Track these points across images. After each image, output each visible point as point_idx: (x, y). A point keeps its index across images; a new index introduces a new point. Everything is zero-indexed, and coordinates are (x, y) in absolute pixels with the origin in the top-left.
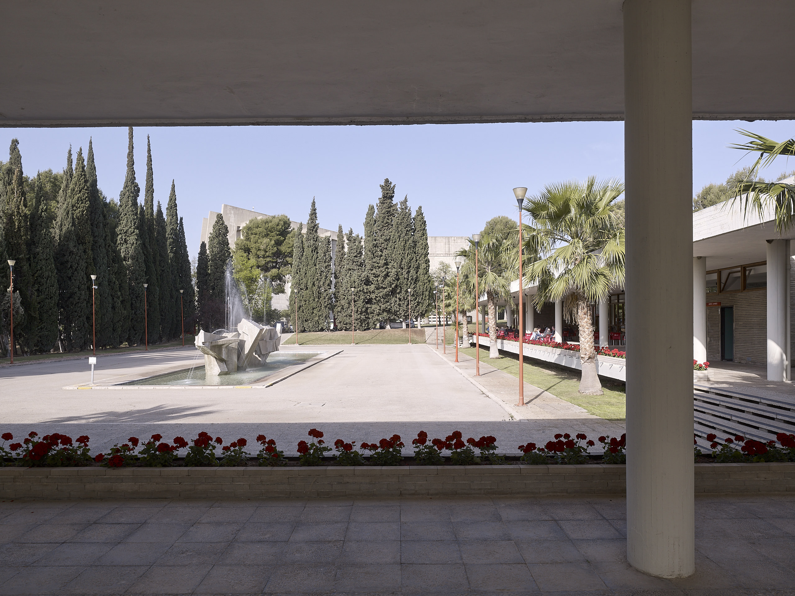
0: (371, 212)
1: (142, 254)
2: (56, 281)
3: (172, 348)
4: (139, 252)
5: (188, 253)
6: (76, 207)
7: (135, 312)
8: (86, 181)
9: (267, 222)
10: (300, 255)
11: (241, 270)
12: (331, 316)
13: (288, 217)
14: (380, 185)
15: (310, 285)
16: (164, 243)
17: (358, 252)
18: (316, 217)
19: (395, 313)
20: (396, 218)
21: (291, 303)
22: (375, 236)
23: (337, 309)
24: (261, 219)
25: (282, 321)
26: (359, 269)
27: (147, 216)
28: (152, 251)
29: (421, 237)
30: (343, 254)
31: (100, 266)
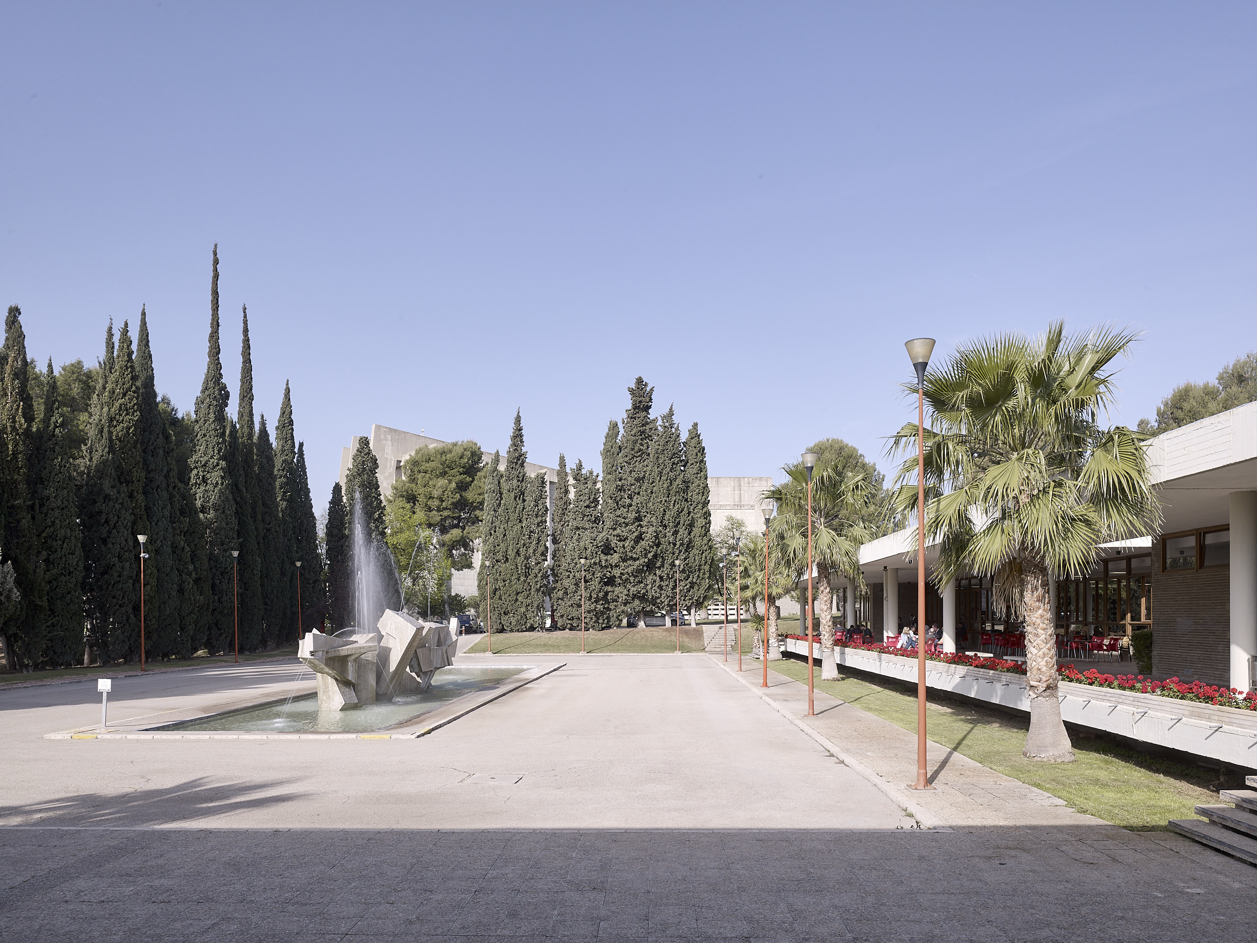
0: (613, 433)
1: (232, 502)
2: (80, 545)
3: (281, 658)
4: (227, 498)
5: (312, 502)
6: (118, 421)
7: (219, 599)
8: (134, 378)
9: (443, 453)
10: (495, 504)
11: (401, 531)
12: (548, 605)
13: (478, 445)
14: (629, 388)
15: (511, 554)
16: (270, 484)
17: (591, 499)
18: (522, 442)
19: (654, 601)
20: (655, 442)
21: (481, 584)
22: (621, 473)
23: (556, 593)
24: (434, 448)
25: (467, 613)
26: (592, 528)
27: (242, 439)
28: (251, 497)
29: (697, 473)
30: (567, 503)
31: (158, 521)
